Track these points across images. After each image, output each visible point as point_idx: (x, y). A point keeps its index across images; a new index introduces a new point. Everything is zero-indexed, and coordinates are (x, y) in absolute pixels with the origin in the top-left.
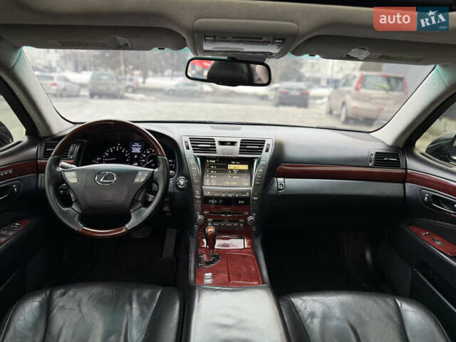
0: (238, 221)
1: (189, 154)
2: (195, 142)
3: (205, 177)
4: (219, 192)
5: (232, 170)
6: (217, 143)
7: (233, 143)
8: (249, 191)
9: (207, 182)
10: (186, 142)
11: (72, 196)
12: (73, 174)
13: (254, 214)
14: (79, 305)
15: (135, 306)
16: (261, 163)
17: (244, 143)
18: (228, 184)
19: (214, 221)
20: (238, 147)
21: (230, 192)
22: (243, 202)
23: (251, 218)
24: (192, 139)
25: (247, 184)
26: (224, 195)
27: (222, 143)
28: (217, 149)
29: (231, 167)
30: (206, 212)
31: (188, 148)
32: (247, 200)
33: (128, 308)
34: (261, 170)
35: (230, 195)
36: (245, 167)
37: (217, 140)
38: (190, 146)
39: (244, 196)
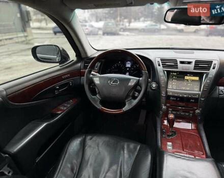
0: (189, 112)
1: (160, 69)
2: (164, 61)
3: (169, 83)
4: (178, 93)
5: (187, 80)
6: (178, 62)
7: (189, 63)
8: (199, 94)
9: (170, 86)
10: (158, 62)
11: (97, 90)
12: (98, 79)
13: (201, 109)
14: (98, 146)
15: (125, 152)
16: (209, 76)
17: (198, 63)
18: (184, 88)
19: (173, 110)
20: (193, 65)
21: (185, 94)
22: (193, 101)
23: (197, 111)
24: (162, 60)
25: (197, 89)
26: (181, 96)
27: (182, 62)
28: (178, 66)
29: (186, 78)
30: (168, 105)
31: (159, 65)
32: (197, 100)
33: (122, 152)
34: (208, 81)
35: (185, 96)
36: (197, 78)
37: (179, 60)
38: (161, 64)
39: (195, 97)
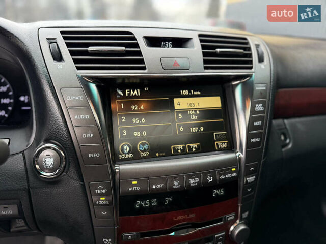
5: (184, 112)
6: (142, 43)
7: (180, 42)
10: (51, 41)
20: (196, 50)
24: (67, 34)
27: (154, 42)
28: (146, 57)
30: (129, 236)
31: (58, 57)
32: (231, 186)
34: (259, 107)
35: (194, 182)
37: (140, 35)
38: (65, 50)
39: (227, 176)
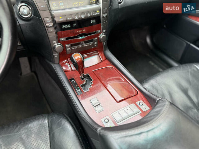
4: (71, 14)
8: (99, 9)
9: (53, 5)
18: (76, 4)
19: (72, 45)
22: (94, 21)
23: (102, 35)
26: (76, 18)
30: (62, 39)
35: (83, 16)
39: (95, 14)
